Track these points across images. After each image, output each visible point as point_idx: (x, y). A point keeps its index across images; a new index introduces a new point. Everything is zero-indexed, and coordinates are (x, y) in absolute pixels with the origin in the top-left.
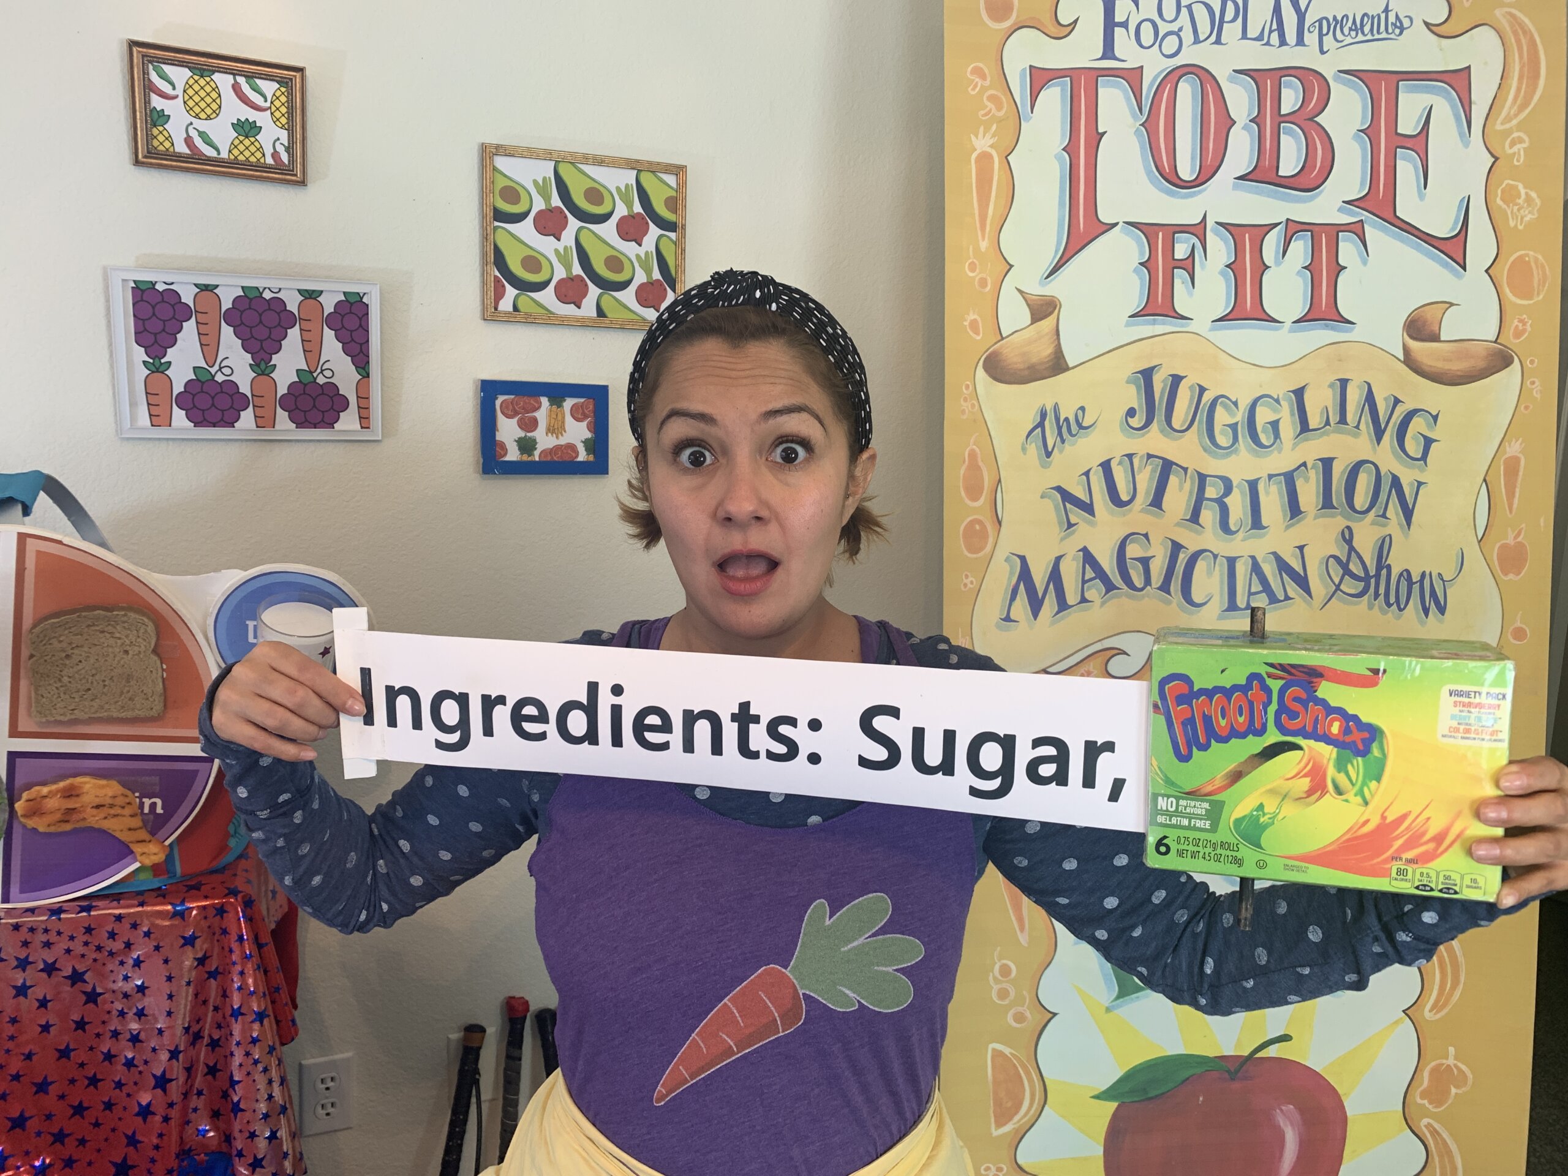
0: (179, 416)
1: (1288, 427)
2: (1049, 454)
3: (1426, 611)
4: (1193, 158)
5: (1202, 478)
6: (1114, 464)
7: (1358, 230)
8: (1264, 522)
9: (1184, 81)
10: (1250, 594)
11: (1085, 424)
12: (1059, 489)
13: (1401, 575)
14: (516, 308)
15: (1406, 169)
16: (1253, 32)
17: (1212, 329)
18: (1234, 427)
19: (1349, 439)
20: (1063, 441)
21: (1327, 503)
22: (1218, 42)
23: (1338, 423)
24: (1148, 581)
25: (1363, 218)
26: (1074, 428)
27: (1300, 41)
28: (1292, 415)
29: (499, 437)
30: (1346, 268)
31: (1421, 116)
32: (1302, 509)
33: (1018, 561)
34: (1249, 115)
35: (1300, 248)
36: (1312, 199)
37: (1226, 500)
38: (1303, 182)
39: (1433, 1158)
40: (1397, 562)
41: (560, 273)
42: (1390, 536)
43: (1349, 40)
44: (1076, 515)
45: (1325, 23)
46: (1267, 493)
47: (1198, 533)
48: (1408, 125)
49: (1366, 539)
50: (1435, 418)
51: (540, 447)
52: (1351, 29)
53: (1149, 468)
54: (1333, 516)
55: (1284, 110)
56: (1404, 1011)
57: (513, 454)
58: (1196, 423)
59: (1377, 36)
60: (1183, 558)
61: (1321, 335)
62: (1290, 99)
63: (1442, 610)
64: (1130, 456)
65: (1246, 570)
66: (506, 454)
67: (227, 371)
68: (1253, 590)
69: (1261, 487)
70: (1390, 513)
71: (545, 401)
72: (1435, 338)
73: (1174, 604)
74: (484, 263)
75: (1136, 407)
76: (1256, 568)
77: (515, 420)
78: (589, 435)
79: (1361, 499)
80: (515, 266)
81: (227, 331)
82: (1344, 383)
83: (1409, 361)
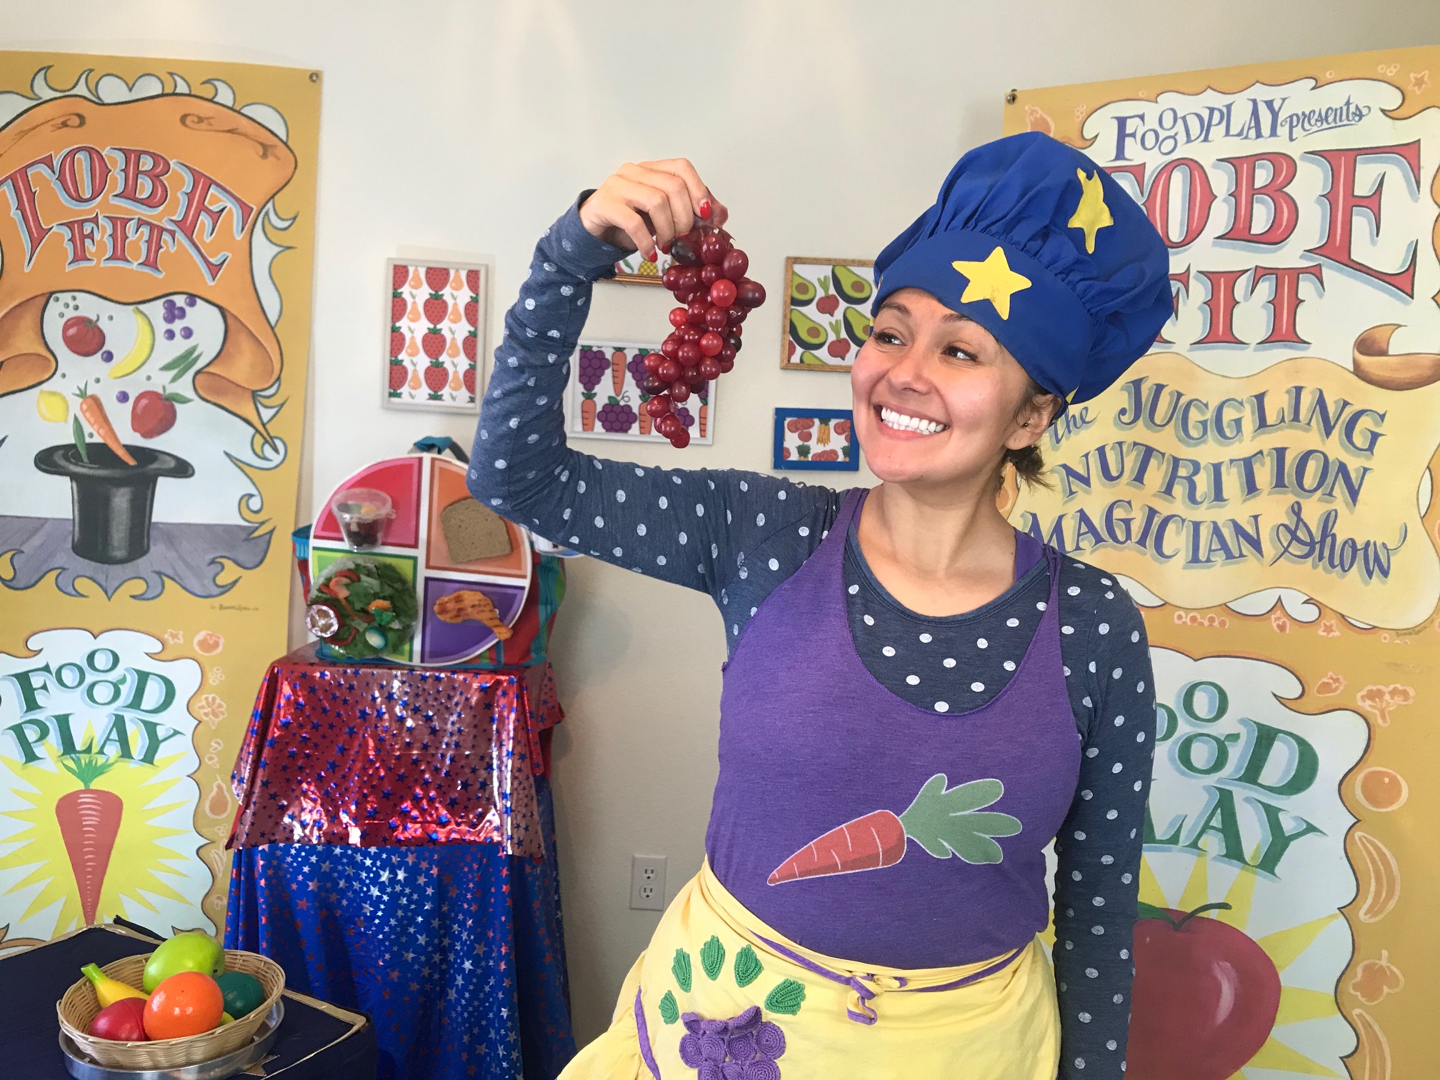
0: (598, 425)
1: (1249, 424)
2: (1058, 441)
3: (1370, 574)
4: (1182, 225)
5: (1176, 462)
6: (1107, 450)
7: (1316, 272)
8: (1225, 495)
9: (1178, 170)
10: (1210, 550)
11: (1087, 420)
12: (1065, 466)
13: (1346, 542)
14: (802, 361)
15: (1361, 223)
16: (1233, 131)
17: (1190, 350)
18: (1204, 423)
19: (1300, 433)
20: (1070, 432)
21: (1280, 483)
22: (1206, 140)
23: (1293, 420)
24: (1128, 537)
25: (1321, 262)
26: (1079, 422)
27: (1274, 133)
28: (1253, 413)
29: (786, 445)
30: (1304, 301)
31: (1375, 181)
32: (1258, 487)
33: (1031, 518)
34: (1228, 191)
35: (1266, 289)
36: (1275, 251)
37: (1195, 478)
38: (1271, 238)
39: (1363, 1044)
40: (1342, 532)
41: (832, 337)
42: (1336, 511)
43: (1315, 129)
44: (1076, 486)
45: (1295, 118)
46: (1229, 474)
47: (1171, 502)
48: (1363, 187)
49: (1313, 512)
50: (1382, 417)
51: (812, 452)
52: (1317, 120)
53: (1134, 453)
54: (1285, 493)
55: (1258, 184)
56: (1339, 909)
57: (794, 456)
58: (1173, 422)
59: (1339, 124)
60: (1157, 521)
61: (1280, 353)
62: (1263, 176)
63: (1385, 573)
64: (1120, 444)
65: (1208, 532)
66: (789, 456)
67: (626, 399)
68: (1213, 548)
69: (1223, 469)
70: (1336, 492)
71: (817, 421)
72: (1384, 353)
73: (1148, 556)
74: (784, 332)
75: (1127, 407)
76: (1216, 530)
77: (796, 434)
78: (846, 444)
79: (1310, 480)
80: (803, 334)
81: (628, 375)
82: (1299, 390)
83: (1358, 371)
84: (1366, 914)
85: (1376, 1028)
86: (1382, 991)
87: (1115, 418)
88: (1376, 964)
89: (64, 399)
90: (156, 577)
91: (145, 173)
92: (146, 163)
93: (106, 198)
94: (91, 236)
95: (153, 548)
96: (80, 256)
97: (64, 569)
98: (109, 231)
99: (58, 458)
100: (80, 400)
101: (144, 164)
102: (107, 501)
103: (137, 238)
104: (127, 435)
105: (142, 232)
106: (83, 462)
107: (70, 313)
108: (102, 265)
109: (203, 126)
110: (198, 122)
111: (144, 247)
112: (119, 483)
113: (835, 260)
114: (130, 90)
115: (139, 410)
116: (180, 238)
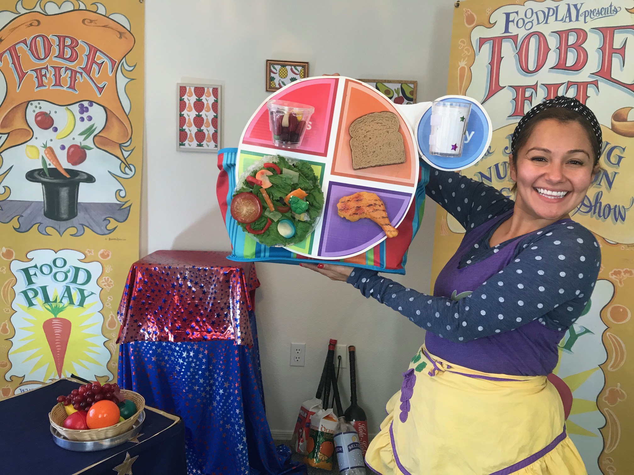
3: (616, 220)
4: (534, 63)
6: (499, 165)
7: (595, 83)
9: (533, 37)
11: (490, 152)
12: (480, 173)
13: (606, 206)
15: (616, 61)
16: (559, 18)
22: (546, 23)
25: (598, 79)
27: (577, 19)
30: (590, 97)
31: (623, 41)
34: (556, 47)
35: (572, 91)
36: (578, 74)
38: (575, 68)
39: (609, 423)
40: (604, 201)
42: (602, 192)
43: (596, 17)
45: (587, 13)
48: (617, 44)
49: (592, 192)
50: (624, 149)
52: (597, 14)
55: (570, 44)
56: (599, 365)
59: (607, 15)
62: (572, 39)
63: (623, 219)
64: (505, 163)
70: (602, 183)
72: (625, 120)
83: (614, 129)
84: (611, 368)
85: (614, 416)
86: (617, 400)
87: (503, 152)
88: (615, 389)
89: (37, 148)
90: (81, 226)
91: (66, 46)
92: (68, 42)
93: (51, 59)
94: (45, 75)
95: (79, 214)
96: (41, 85)
97: (41, 223)
98: (53, 73)
99: (36, 175)
100: (44, 149)
101: (67, 42)
102: (58, 193)
103: (65, 76)
104: (66, 164)
105: (68, 73)
106: (47, 176)
107: (38, 110)
108: (51, 88)
109: (93, 24)
110: (90, 22)
111: (69, 80)
112: (64, 185)
113: (377, 80)
114: (59, 8)
115: (70, 154)
116: (85, 76)
